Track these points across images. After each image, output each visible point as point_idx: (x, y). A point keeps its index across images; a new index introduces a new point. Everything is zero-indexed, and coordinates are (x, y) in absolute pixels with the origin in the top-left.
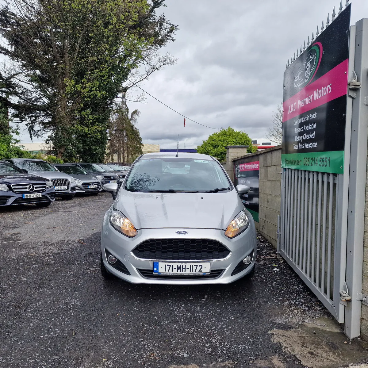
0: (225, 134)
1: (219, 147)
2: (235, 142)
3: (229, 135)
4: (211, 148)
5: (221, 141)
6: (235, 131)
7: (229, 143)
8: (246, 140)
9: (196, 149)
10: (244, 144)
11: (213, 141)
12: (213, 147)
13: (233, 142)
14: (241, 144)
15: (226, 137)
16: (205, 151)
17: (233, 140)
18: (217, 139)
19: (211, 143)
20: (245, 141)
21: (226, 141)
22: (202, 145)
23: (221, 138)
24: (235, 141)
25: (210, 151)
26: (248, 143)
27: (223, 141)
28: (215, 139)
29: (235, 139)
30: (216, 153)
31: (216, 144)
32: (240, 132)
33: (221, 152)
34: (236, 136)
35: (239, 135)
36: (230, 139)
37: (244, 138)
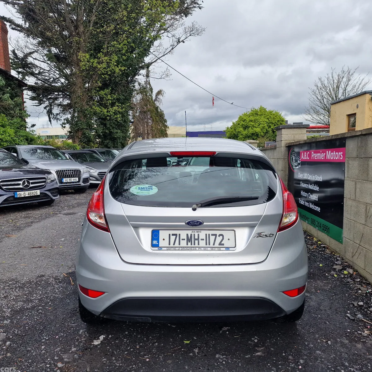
0: (257, 114)
1: (250, 128)
2: (268, 122)
3: (261, 115)
4: (242, 129)
5: (251, 121)
6: (267, 110)
7: (261, 123)
8: (279, 119)
9: (224, 131)
10: (277, 124)
11: (244, 121)
12: (243, 128)
13: (265, 123)
14: (274, 124)
15: (257, 117)
16: (235, 132)
17: (265, 120)
18: (248, 120)
19: (241, 124)
20: (278, 121)
22: (232, 126)
23: (252, 118)
24: (267, 121)
25: (240, 132)
26: (281, 123)
28: (245, 120)
29: (268, 119)
30: (246, 135)
31: (246, 125)
32: (272, 111)
33: (252, 133)
34: (268, 115)
35: (271, 114)
36: (262, 119)
37: (277, 118)
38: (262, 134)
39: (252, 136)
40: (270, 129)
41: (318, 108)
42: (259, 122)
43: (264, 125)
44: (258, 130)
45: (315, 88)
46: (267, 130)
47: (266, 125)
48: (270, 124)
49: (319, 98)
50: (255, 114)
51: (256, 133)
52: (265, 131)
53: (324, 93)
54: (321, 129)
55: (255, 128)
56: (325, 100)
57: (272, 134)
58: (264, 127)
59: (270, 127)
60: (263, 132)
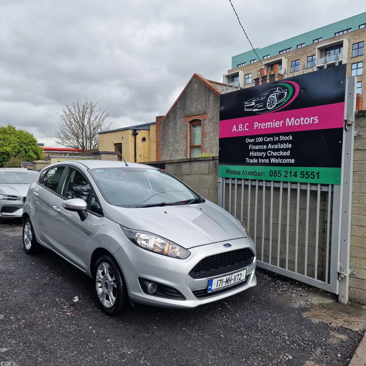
0: (5, 132)
2: (19, 142)
3: (10, 134)
6: (17, 129)
7: (12, 142)
8: (31, 140)
10: (30, 145)
13: (17, 142)
14: (26, 144)
15: (6, 136)
20: (30, 142)
21: (8, 140)
24: (19, 140)
26: (34, 143)
27: (4, 140)
29: (19, 138)
32: (23, 131)
33: (2, 152)
34: (19, 135)
35: (22, 134)
36: (12, 138)
37: (29, 138)
38: (14, 153)
39: (2, 155)
40: (22, 149)
41: (67, 132)
42: (9, 141)
43: (16, 145)
44: (9, 149)
45: (64, 114)
46: (18, 150)
47: (17, 144)
48: (22, 144)
49: (68, 123)
50: (3, 132)
51: (7, 152)
52: (17, 151)
53: (72, 120)
54: (71, 152)
55: (5, 147)
56: (73, 125)
57: (25, 154)
58: (16, 146)
59: (22, 147)
60: (15, 152)
